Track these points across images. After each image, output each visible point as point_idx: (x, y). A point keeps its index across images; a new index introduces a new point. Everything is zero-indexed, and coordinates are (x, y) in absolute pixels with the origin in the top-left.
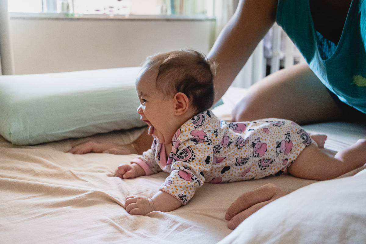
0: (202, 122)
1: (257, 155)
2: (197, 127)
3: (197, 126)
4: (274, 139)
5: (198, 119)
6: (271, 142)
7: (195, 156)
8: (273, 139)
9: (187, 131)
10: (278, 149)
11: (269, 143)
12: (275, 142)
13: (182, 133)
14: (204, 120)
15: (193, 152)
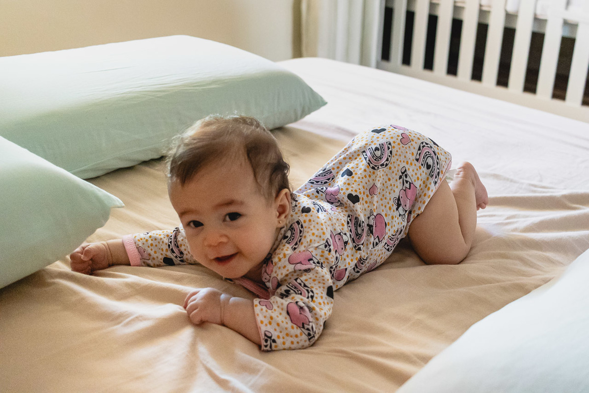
0: (301, 231)
1: (377, 240)
2: (296, 247)
3: (296, 244)
4: (388, 198)
5: (292, 234)
6: (385, 206)
7: (312, 291)
8: (386, 198)
9: (283, 260)
10: (401, 208)
11: (383, 211)
12: (391, 202)
13: (276, 264)
14: (302, 227)
15: (305, 286)
